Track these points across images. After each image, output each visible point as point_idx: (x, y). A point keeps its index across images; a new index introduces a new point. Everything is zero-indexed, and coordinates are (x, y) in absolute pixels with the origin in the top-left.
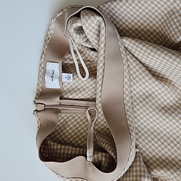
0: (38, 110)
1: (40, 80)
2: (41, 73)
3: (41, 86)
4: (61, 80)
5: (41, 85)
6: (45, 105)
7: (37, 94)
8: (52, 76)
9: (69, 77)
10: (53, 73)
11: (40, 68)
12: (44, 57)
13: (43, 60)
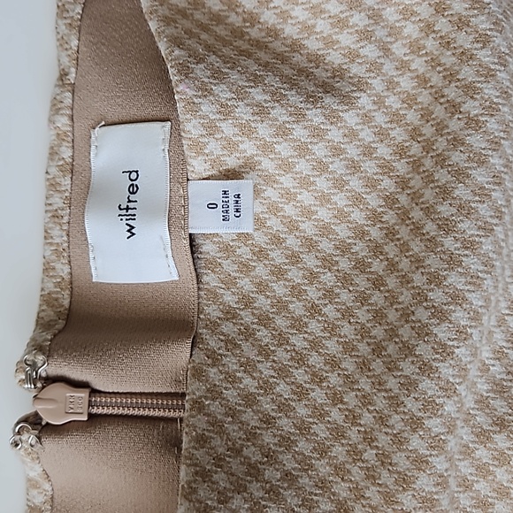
0: (46, 419)
1: (57, 240)
2: (58, 201)
3: (67, 278)
4: (185, 228)
5: (63, 270)
6: (94, 392)
7: (42, 324)
8: (127, 209)
9: (232, 200)
10: (133, 189)
11: (54, 171)
12: (68, 101)
13: (65, 120)
